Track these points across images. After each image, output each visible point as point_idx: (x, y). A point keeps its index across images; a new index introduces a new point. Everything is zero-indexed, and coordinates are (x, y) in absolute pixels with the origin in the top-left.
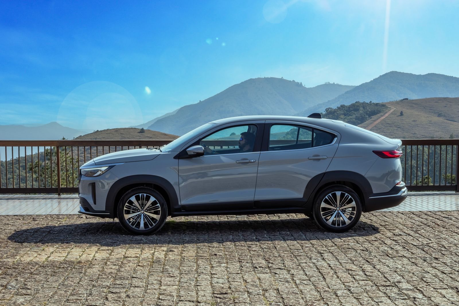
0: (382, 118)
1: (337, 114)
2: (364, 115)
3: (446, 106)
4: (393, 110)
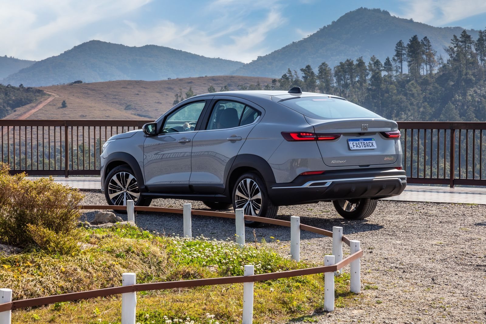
0: (33, 111)
2: (4, 106)
3: (138, 94)
4: (53, 98)
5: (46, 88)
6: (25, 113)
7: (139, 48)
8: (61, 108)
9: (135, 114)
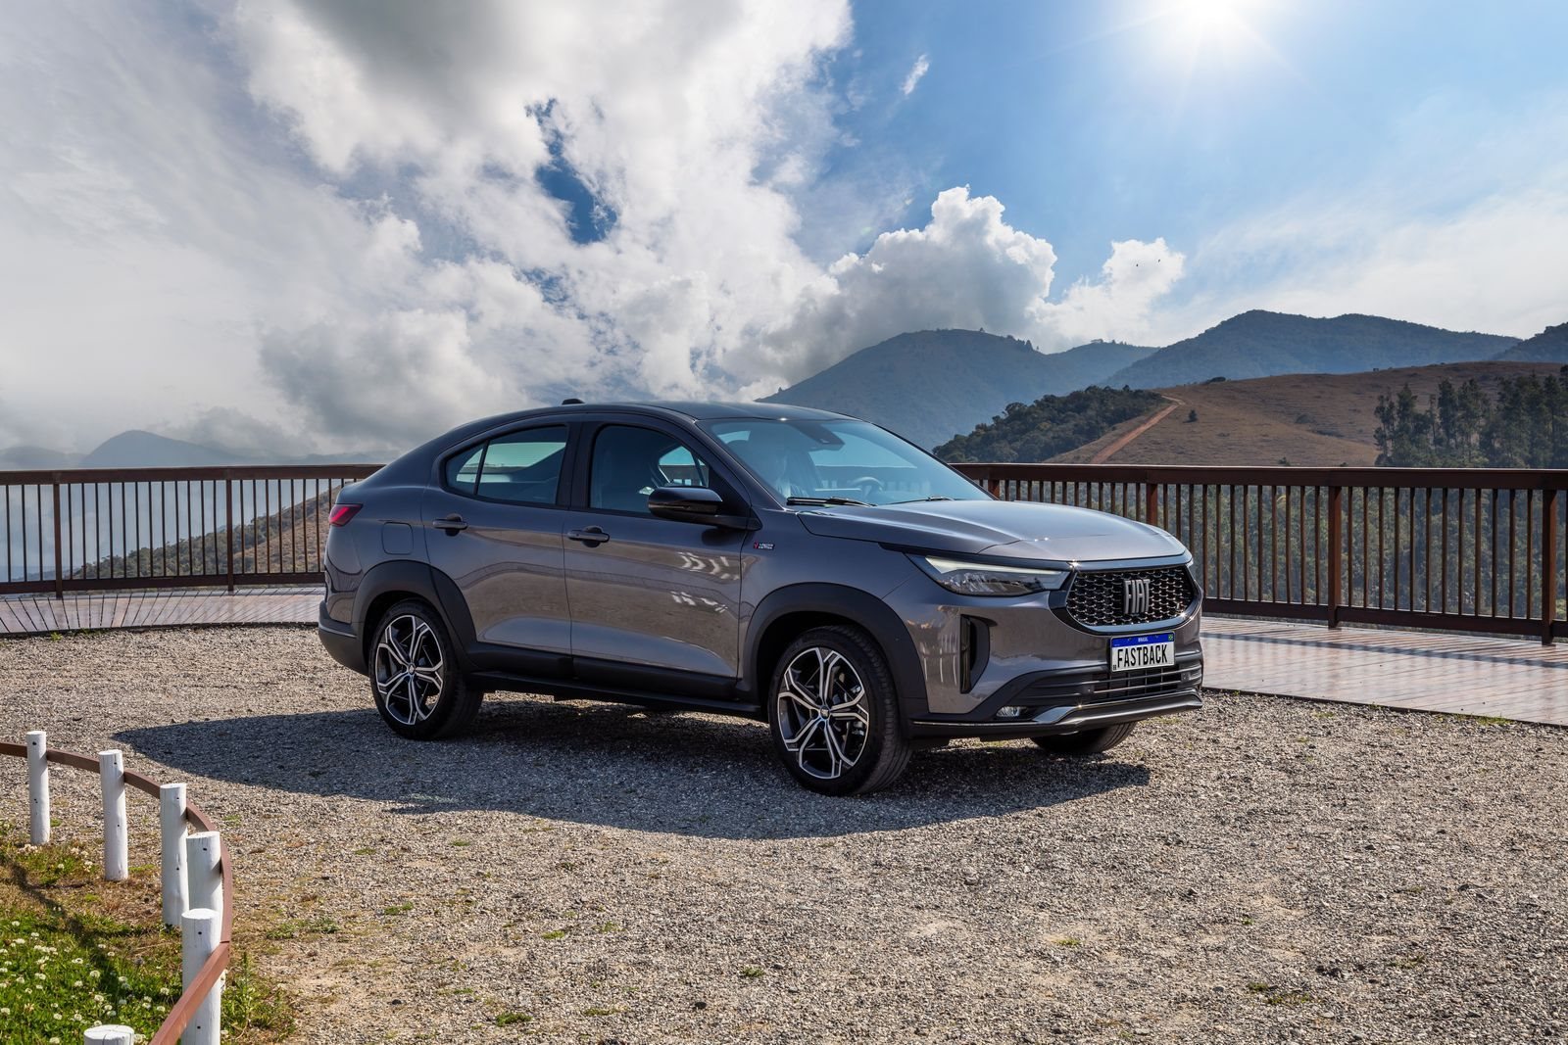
0: (1143, 428)
1: (1034, 418)
2: (1097, 421)
3: (1319, 397)
4: (1176, 407)
5: (1166, 390)
6: (1129, 431)
7: (1331, 319)
8: (1189, 422)
9: (1313, 432)
